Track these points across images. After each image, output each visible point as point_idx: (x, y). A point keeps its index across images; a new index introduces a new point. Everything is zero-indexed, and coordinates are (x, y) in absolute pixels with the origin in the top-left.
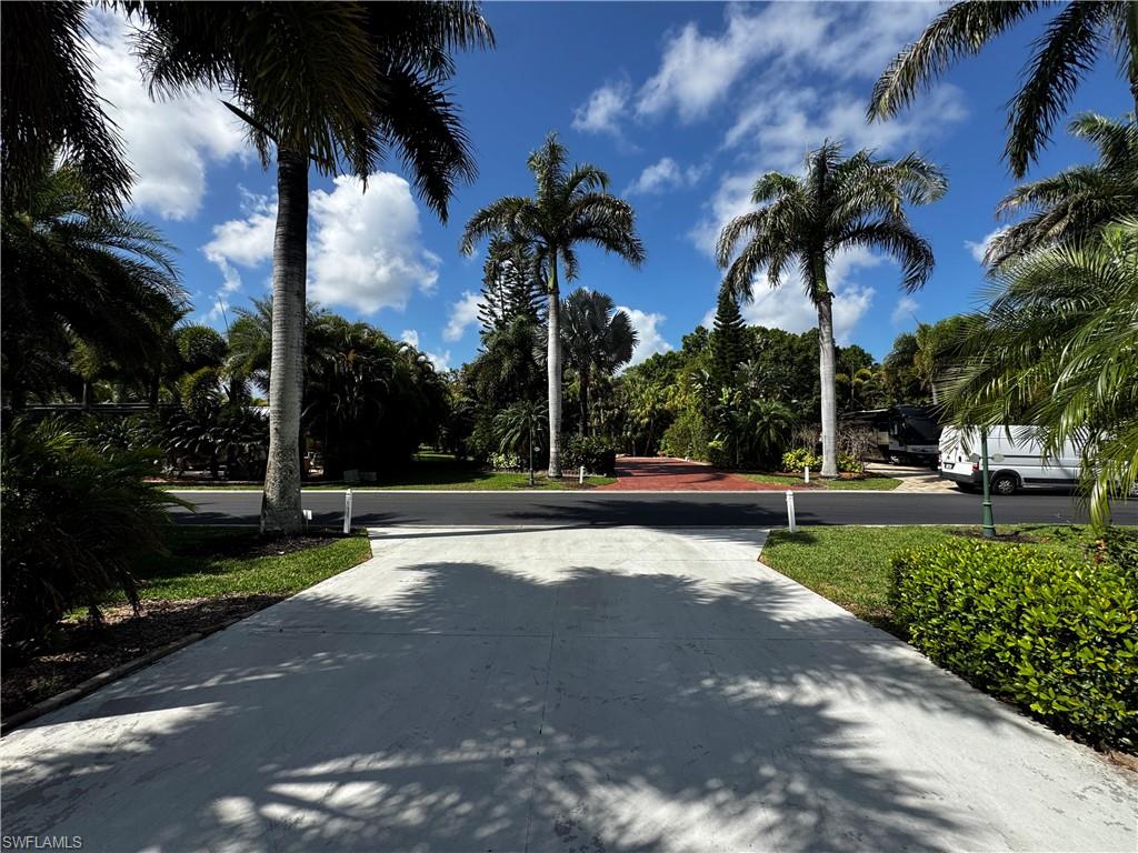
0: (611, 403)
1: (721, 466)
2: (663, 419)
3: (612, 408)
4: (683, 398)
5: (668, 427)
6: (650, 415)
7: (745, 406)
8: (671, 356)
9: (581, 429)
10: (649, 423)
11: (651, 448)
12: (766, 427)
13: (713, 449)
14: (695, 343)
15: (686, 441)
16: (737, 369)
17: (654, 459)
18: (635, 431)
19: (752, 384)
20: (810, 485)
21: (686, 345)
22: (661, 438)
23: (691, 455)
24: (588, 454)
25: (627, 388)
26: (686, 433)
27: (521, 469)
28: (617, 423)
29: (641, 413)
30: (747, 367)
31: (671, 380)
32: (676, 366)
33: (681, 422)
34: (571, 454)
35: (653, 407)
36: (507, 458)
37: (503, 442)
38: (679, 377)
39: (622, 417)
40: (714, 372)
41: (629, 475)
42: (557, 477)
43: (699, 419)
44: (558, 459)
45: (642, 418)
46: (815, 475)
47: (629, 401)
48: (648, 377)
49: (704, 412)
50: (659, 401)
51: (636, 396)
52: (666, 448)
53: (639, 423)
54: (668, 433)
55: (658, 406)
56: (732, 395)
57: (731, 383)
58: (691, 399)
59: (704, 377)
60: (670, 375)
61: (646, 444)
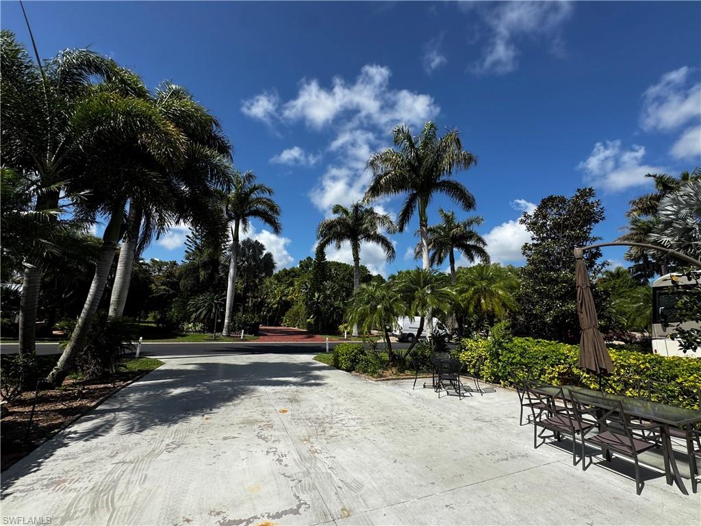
0: (257, 295)
1: (312, 331)
2: (286, 306)
3: (257, 297)
4: (297, 294)
5: (288, 310)
6: (278, 303)
7: (325, 303)
8: (293, 270)
9: (242, 310)
10: (277, 308)
11: (278, 322)
12: (332, 313)
13: (309, 323)
14: (305, 265)
15: (297, 318)
16: (322, 285)
17: (279, 328)
18: (268, 312)
19: (328, 292)
20: (346, 340)
21: (301, 266)
22: (284, 316)
23: (298, 326)
24: (245, 324)
25: (267, 287)
26: (297, 314)
27: (204, 332)
28: (259, 306)
29: (273, 302)
30: (327, 284)
31: (291, 284)
32: (294, 277)
33: (295, 308)
34: (235, 323)
35: (281, 298)
36: (194, 326)
37: (193, 316)
38: (296, 283)
39: (262, 303)
40: (312, 285)
41: (266, 335)
42: (227, 336)
43: (304, 307)
44: (229, 326)
45: (274, 304)
46: (349, 335)
47: (267, 294)
48: (279, 281)
49: (306, 304)
50: (284, 295)
51: (272, 292)
52: (286, 321)
53: (272, 307)
54: (287, 313)
55: (283, 298)
56: (319, 296)
57: (319, 291)
58: (301, 297)
59: (307, 287)
60: (291, 281)
61: (275, 320)
